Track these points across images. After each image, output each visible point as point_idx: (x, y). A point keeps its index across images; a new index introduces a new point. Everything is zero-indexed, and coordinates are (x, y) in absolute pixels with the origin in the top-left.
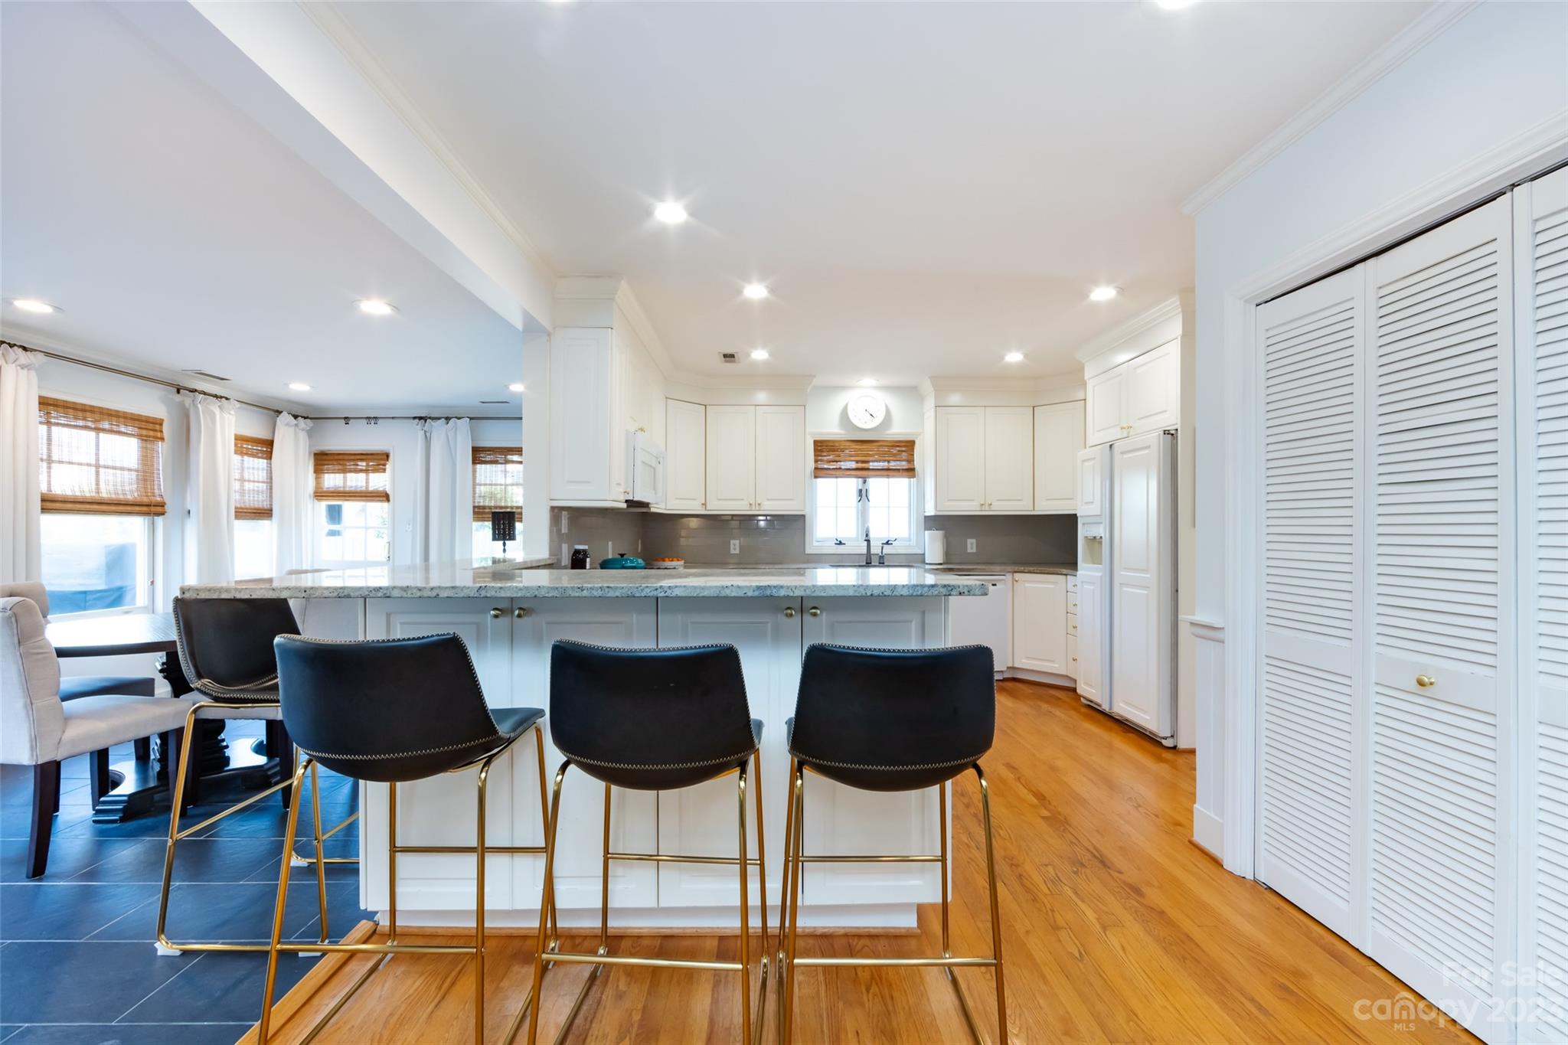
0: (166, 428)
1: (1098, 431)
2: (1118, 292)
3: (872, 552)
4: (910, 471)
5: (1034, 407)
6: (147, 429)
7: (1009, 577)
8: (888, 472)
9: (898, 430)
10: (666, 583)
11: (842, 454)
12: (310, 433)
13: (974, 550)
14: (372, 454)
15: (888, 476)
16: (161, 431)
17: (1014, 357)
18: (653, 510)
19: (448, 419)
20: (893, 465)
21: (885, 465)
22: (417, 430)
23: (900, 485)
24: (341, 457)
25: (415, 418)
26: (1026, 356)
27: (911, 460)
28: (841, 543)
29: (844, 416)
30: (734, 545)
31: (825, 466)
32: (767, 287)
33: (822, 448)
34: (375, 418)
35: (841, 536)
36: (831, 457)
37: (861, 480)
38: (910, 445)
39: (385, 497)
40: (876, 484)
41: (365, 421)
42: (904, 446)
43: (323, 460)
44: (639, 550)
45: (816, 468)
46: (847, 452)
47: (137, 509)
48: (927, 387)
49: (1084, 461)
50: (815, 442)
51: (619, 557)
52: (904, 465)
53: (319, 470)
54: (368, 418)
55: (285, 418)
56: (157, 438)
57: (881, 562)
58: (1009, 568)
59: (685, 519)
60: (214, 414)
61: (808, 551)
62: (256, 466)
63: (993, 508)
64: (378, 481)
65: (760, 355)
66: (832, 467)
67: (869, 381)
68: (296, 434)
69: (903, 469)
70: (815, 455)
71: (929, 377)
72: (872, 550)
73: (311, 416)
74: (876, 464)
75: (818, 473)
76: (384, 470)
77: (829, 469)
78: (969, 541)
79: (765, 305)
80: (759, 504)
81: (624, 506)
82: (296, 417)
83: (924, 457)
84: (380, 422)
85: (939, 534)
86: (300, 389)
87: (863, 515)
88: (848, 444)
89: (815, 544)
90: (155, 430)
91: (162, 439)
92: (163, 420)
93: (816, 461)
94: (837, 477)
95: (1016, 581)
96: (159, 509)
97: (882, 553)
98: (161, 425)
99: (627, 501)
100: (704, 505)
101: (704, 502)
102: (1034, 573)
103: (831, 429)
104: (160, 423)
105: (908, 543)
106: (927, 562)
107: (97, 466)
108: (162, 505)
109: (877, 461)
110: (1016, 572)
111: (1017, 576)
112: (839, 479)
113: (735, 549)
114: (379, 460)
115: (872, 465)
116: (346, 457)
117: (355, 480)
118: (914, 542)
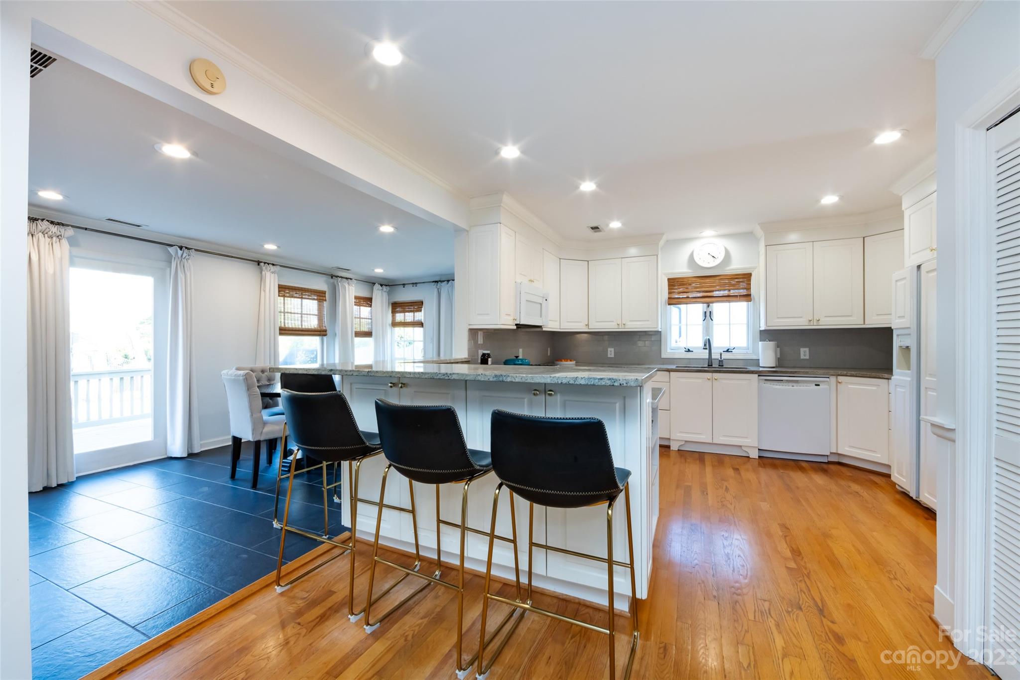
0: (327, 295)
1: (913, 254)
2: (903, 135)
3: (713, 357)
4: (747, 297)
5: (864, 238)
6: (320, 296)
7: (833, 379)
8: (729, 298)
9: (737, 266)
10: (558, 375)
11: (690, 287)
12: (389, 293)
13: (807, 357)
14: (416, 302)
15: (729, 302)
16: (325, 297)
17: (830, 200)
18: (544, 329)
19: (448, 281)
20: (732, 292)
21: (726, 293)
22: (433, 288)
23: (740, 307)
24: (402, 305)
25: (433, 282)
26: (842, 198)
27: (748, 288)
28: (689, 351)
29: (691, 257)
30: (611, 351)
31: (677, 296)
32: (596, 183)
33: (674, 283)
34: (416, 283)
35: (690, 345)
36: (681, 290)
37: (705, 305)
38: (747, 277)
39: (420, 324)
40: (718, 308)
41: (411, 285)
42: (743, 278)
43: (397, 307)
44: (549, 354)
45: (669, 298)
46: (694, 285)
47: (316, 333)
48: (759, 232)
49: (897, 281)
50: (669, 279)
51: (515, 358)
52: (744, 292)
53: (394, 312)
54: (413, 283)
55: (377, 286)
56: (323, 300)
57: (721, 365)
58: (832, 372)
59: (578, 336)
60: (346, 287)
61: (663, 356)
62: (365, 311)
63: (821, 323)
64: (419, 316)
65: (615, 225)
66: (681, 297)
67: (709, 232)
68: (382, 295)
69: (740, 296)
70: (669, 289)
71: (759, 224)
72: (712, 356)
73: (389, 284)
74: (717, 292)
75: (672, 301)
76: (421, 311)
77: (680, 298)
78: (802, 350)
79: (594, 195)
80: (624, 324)
81: (515, 327)
82: (381, 285)
83: (757, 286)
84: (418, 285)
85: (771, 344)
86: (379, 271)
87: (707, 330)
88: (694, 279)
89: (669, 351)
90: (323, 296)
91: (326, 300)
92: (325, 291)
93: (670, 293)
94: (687, 304)
95: (840, 383)
96: (324, 333)
97: (721, 358)
98: (325, 294)
99: (516, 325)
100: (588, 325)
101: (587, 324)
102: (857, 376)
103: (682, 269)
104: (324, 293)
105: (745, 351)
106: (761, 365)
107: (302, 314)
108: (326, 331)
109: (718, 290)
110: (839, 375)
111: (841, 379)
112: (688, 305)
113: (611, 354)
114: (417, 306)
115: (716, 293)
116: (405, 304)
117: (409, 317)
118: (750, 351)
